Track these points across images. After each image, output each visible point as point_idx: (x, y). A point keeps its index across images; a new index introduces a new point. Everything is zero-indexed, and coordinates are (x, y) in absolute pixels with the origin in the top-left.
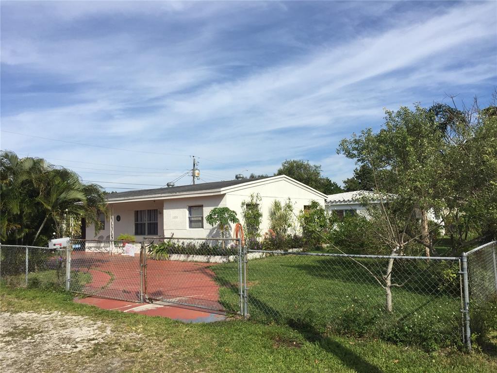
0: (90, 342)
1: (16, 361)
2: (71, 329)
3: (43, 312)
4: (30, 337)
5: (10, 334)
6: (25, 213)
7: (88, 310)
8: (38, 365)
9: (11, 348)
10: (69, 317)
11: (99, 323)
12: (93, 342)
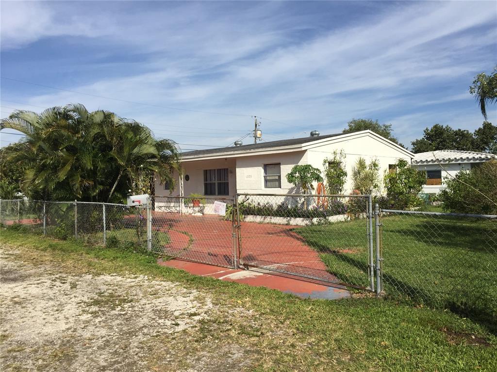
0: (193, 317)
1: (108, 341)
2: (164, 298)
3: (127, 276)
4: (120, 308)
5: (96, 303)
6: (99, 168)
7: (177, 276)
8: (137, 350)
9: (100, 322)
10: (157, 283)
11: (195, 293)
12: (197, 318)
